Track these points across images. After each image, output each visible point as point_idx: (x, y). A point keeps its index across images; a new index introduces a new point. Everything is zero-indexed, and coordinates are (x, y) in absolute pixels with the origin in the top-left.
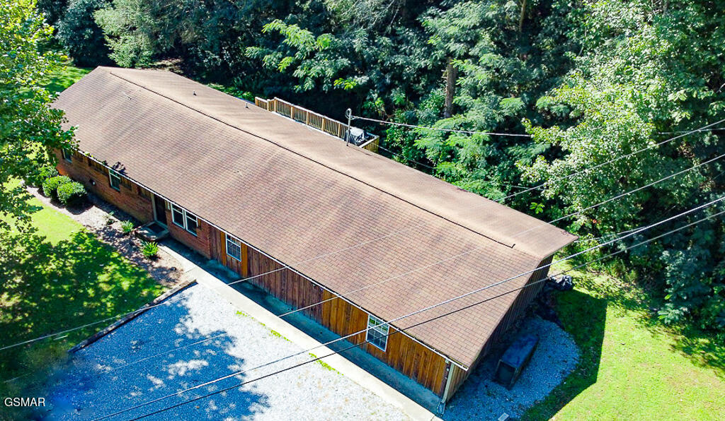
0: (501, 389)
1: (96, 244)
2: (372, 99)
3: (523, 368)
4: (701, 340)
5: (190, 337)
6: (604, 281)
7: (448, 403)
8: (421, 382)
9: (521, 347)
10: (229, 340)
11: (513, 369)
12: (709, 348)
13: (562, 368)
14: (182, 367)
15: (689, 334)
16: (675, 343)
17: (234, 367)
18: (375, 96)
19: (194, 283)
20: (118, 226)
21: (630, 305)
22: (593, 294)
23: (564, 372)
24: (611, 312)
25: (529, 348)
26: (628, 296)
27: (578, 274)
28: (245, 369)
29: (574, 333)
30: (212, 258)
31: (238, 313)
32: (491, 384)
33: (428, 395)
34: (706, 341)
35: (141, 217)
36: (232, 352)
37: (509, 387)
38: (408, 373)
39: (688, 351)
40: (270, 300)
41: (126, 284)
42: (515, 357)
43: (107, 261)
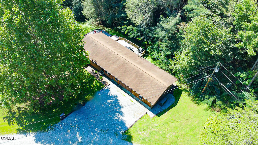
0: (161, 107)
1: (91, 75)
2: (144, 42)
3: (164, 103)
4: (197, 99)
5: (110, 96)
6: (184, 86)
7: (151, 108)
8: (147, 105)
9: (164, 100)
10: (117, 96)
11: (162, 104)
12: (198, 100)
13: (171, 103)
14: (109, 101)
15: (195, 98)
16: (192, 99)
17: (118, 101)
18: (145, 41)
19: (110, 85)
20: (94, 71)
21: (187, 91)
22: (181, 89)
23: (171, 104)
24: (183, 92)
25: (165, 100)
26: (187, 89)
27: (179, 84)
28: (119, 101)
29: (175, 96)
30: (112, 79)
31: (117, 91)
32: (159, 106)
33: (148, 107)
34: (198, 99)
35: (99, 70)
36: (118, 99)
37: (162, 106)
38: (145, 103)
39: (194, 101)
40: (123, 88)
41: (98, 84)
42: (163, 102)
43: (94, 80)
